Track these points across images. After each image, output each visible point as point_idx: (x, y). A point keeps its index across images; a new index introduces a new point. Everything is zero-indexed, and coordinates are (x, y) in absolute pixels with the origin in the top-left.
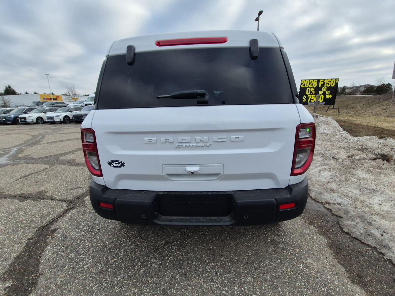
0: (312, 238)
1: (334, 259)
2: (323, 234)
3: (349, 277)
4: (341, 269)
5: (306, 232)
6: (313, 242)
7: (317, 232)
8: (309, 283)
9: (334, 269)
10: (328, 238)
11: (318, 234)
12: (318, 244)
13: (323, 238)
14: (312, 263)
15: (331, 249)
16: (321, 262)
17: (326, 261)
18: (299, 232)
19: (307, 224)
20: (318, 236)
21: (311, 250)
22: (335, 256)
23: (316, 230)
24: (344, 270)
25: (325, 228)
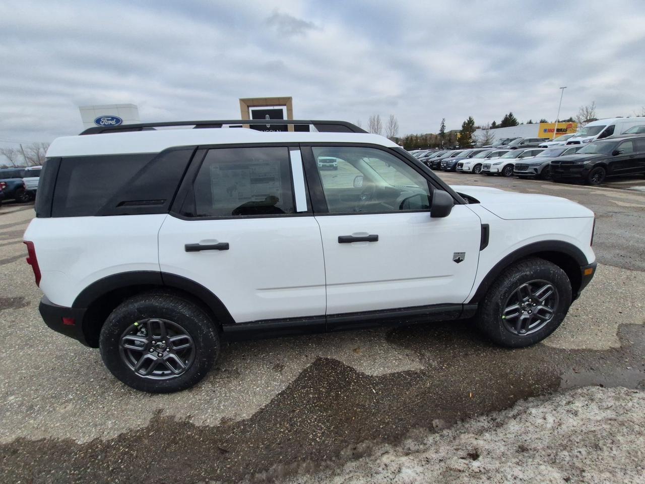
0: (95, 425)
1: (51, 437)
2: (91, 445)
3: (25, 438)
4: (37, 436)
5: (110, 422)
6: (90, 423)
7: (100, 439)
8: (52, 397)
9: (43, 429)
10: (81, 448)
11: (95, 437)
12: (81, 428)
13: (85, 441)
14: (65, 408)
15: (63, 441)
16: (60, 418)
17: (56, 425)
18: (115, 412)
19: (124, 431)
20: (92, 435)
21: (80, 415)
22: (53, 440)
23: (104, 440)
24: (33, 439)
25: (99, 457)
